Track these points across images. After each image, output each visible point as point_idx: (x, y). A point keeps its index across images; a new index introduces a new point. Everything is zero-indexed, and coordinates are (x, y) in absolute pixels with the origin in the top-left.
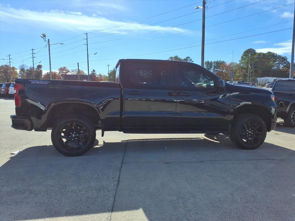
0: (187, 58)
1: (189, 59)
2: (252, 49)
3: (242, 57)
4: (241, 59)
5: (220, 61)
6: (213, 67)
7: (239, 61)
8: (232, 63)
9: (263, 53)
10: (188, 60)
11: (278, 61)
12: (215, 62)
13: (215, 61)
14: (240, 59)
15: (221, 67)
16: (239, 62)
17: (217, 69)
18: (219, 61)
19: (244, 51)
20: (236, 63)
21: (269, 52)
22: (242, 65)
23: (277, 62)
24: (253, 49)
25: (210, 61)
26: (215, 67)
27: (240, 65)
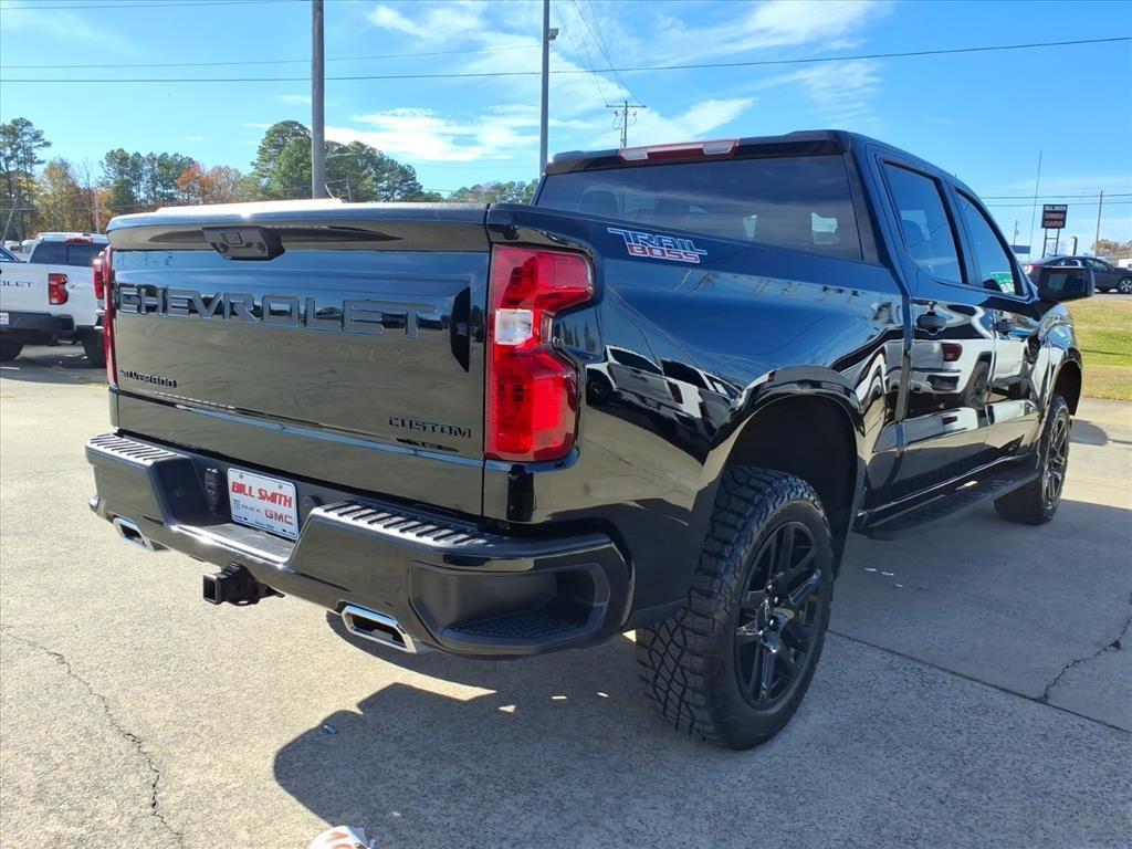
0: (15, 122)
1: (25, 130)
2: (296, 123)
3: (262, 151)
4: (257, 156)
5: (176, 155)
6: (145, 178)
7: (253, 164)
8: (220, 170)
9: (338, 144)
10: (25, 134)
11: (388, 179)
12: (155, 159)
13: (151, 154)
14: (255, 157)
15: (183, 183)
16: (252, 169)
17: (166, 186)
18: (171, 154)
19: (268, 126)
20: (236, 171)
21: (358, 143)
22: (264, 181)
23: (384, 185)
24: (301, 126)
25: (130, 152)
26: (154, 180)
27: (257, 183)
